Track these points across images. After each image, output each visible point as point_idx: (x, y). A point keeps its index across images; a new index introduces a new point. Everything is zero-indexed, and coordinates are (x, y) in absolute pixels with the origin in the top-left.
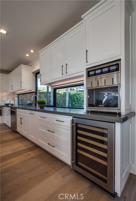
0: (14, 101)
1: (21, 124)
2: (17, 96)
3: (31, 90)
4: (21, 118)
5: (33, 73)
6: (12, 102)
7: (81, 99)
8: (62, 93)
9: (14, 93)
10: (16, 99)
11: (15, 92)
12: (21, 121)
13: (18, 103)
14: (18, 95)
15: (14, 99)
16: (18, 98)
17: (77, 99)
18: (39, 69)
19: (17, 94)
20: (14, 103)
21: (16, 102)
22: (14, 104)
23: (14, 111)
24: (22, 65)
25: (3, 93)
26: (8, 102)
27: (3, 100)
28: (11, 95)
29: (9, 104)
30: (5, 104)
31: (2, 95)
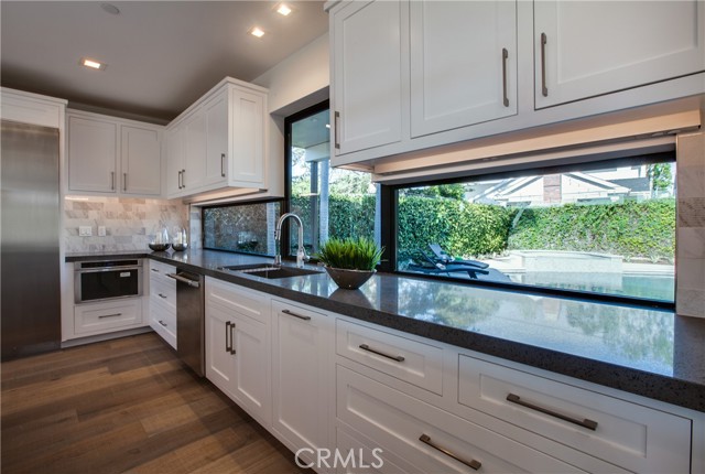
0: (188, 233)
1: (231, 350)
2: (198, 211)
3: (266, 191)
4: (228, 323)
5: (274, 115)
6: (180, 239)
7: (424, 222)
8: (361, 200)
9: (187, 201)
10: (196, 224)
11: (190, 196)
12: (229, 337)
13: (203, 240)
14: (204, 208)
15: (185, 227)
16: (203, 219)
17: (412, 221)
18: (326, 90)
19: (198, 207)
20: (188, 240)
21: (196, 239)
22: (185, 245)
23: (195, 284)
24: (228, 78)
25: (144, 203)
26: (162, 238)
27: (144, 229)
28: (174, 207)
29: (167, 246)
30: (151, 246)
31: (141, 208)
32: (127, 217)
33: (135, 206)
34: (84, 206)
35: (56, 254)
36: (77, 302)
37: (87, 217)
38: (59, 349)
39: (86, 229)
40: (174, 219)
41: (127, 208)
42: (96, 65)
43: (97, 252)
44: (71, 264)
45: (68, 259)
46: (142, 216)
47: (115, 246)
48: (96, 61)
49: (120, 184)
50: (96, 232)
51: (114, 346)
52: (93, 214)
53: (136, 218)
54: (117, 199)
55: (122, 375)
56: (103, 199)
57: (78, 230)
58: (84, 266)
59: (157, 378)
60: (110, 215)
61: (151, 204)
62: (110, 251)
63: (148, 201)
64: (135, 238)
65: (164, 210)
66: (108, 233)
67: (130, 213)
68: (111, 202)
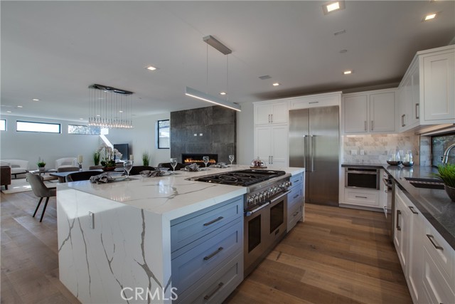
0: (419, 155)
2: (427, 139)
4: (398, 211)
6: (408, 158)
10: (425, 149)
13: (432, 160)
14: (432, 136)
15: (417, 151)
16: (432, 145)
19: (427, 137)
20: (415, 160)
21: (425, 159)
25: (386, 136)
26: (396, 157)
27: (386, 152)
28: (408, 137)
29: (399, 163)
30: (388, 162)
31: (385, 139)
32: (376, 145)
33: (380, 138)
34: (353, 139)
35: (337, 163)
36: (345, 186)
37: (355, 145)
38: (338, 206)
39: (354, 152)
40: (408, 145)
41: (376, 140)
42: (350, 72)
43: (360, 163)
44: (344, 168)
45: (343, 166)
46: (385, 144)
47: (369, 161)
48: (349, 71)
49: (370, 127)
50: (359, 153)
51: (361, 213)
52: (358, 144)
53: (382, 145)
54: (370, 135)
55: (356, 226)
56: (363, 136)
57: (350, 152)
58: (349, 169)
59: (371, 234)
60: (366, 144)
61: (391, 137)
62: (366, 163)
63: (389, 135)
64: (381, 157)
65: (400, 140)
66: (365, 154)
67: (377, 143)
68: (367, 137)
